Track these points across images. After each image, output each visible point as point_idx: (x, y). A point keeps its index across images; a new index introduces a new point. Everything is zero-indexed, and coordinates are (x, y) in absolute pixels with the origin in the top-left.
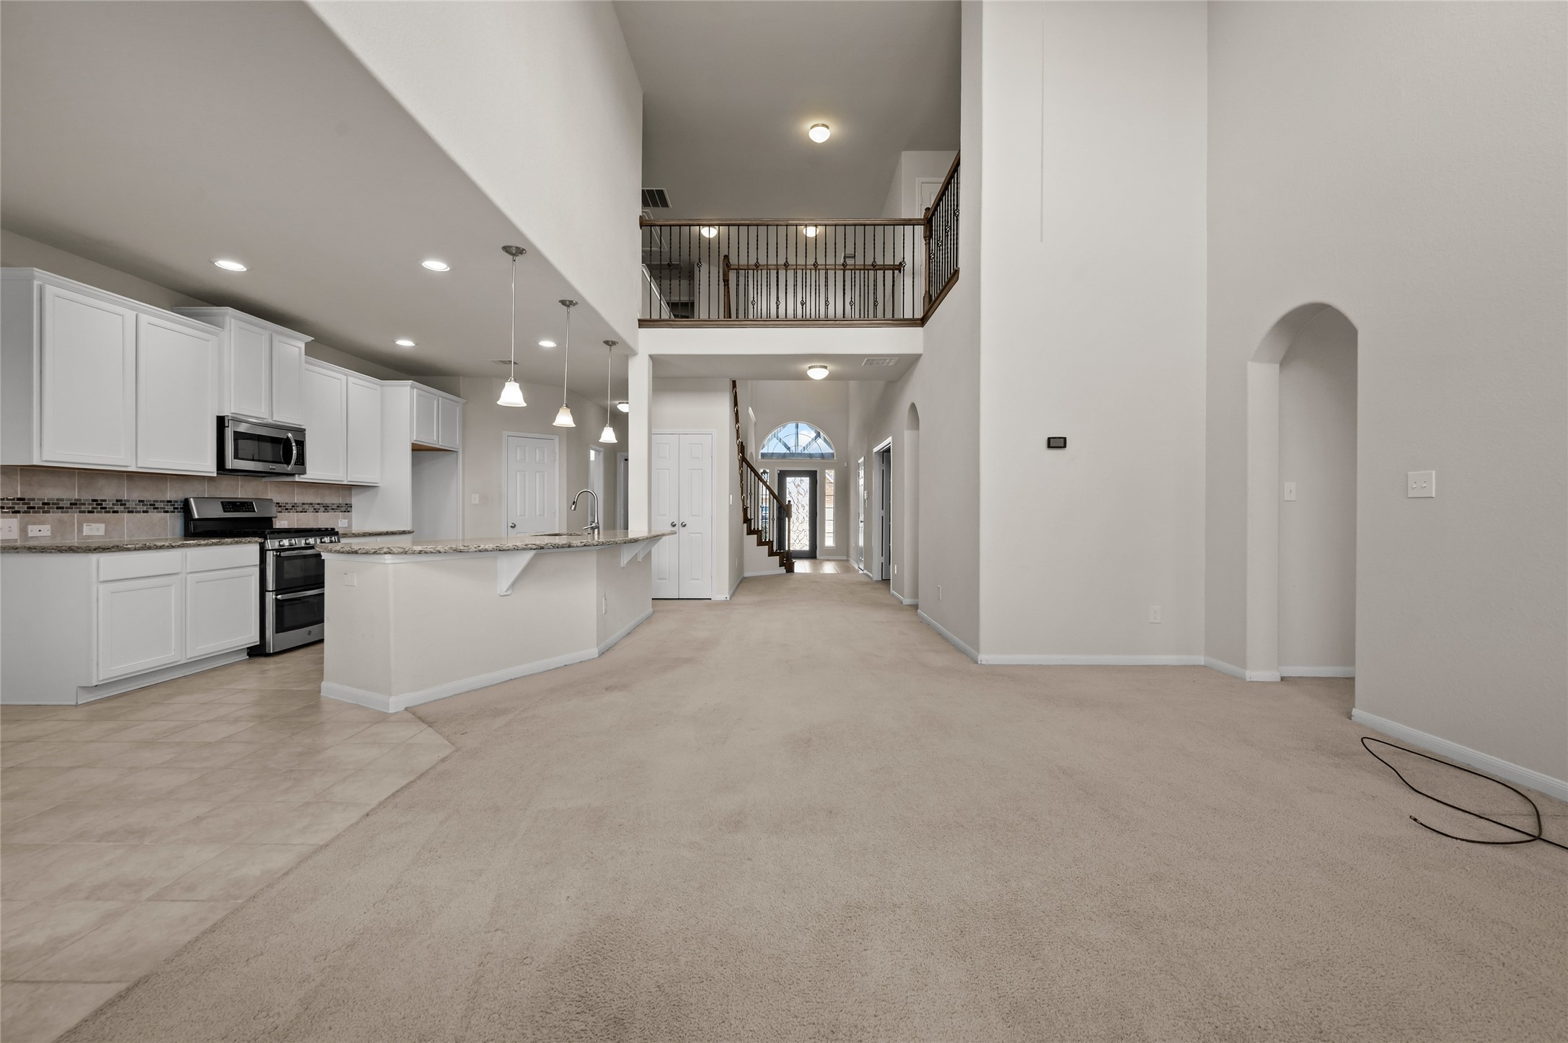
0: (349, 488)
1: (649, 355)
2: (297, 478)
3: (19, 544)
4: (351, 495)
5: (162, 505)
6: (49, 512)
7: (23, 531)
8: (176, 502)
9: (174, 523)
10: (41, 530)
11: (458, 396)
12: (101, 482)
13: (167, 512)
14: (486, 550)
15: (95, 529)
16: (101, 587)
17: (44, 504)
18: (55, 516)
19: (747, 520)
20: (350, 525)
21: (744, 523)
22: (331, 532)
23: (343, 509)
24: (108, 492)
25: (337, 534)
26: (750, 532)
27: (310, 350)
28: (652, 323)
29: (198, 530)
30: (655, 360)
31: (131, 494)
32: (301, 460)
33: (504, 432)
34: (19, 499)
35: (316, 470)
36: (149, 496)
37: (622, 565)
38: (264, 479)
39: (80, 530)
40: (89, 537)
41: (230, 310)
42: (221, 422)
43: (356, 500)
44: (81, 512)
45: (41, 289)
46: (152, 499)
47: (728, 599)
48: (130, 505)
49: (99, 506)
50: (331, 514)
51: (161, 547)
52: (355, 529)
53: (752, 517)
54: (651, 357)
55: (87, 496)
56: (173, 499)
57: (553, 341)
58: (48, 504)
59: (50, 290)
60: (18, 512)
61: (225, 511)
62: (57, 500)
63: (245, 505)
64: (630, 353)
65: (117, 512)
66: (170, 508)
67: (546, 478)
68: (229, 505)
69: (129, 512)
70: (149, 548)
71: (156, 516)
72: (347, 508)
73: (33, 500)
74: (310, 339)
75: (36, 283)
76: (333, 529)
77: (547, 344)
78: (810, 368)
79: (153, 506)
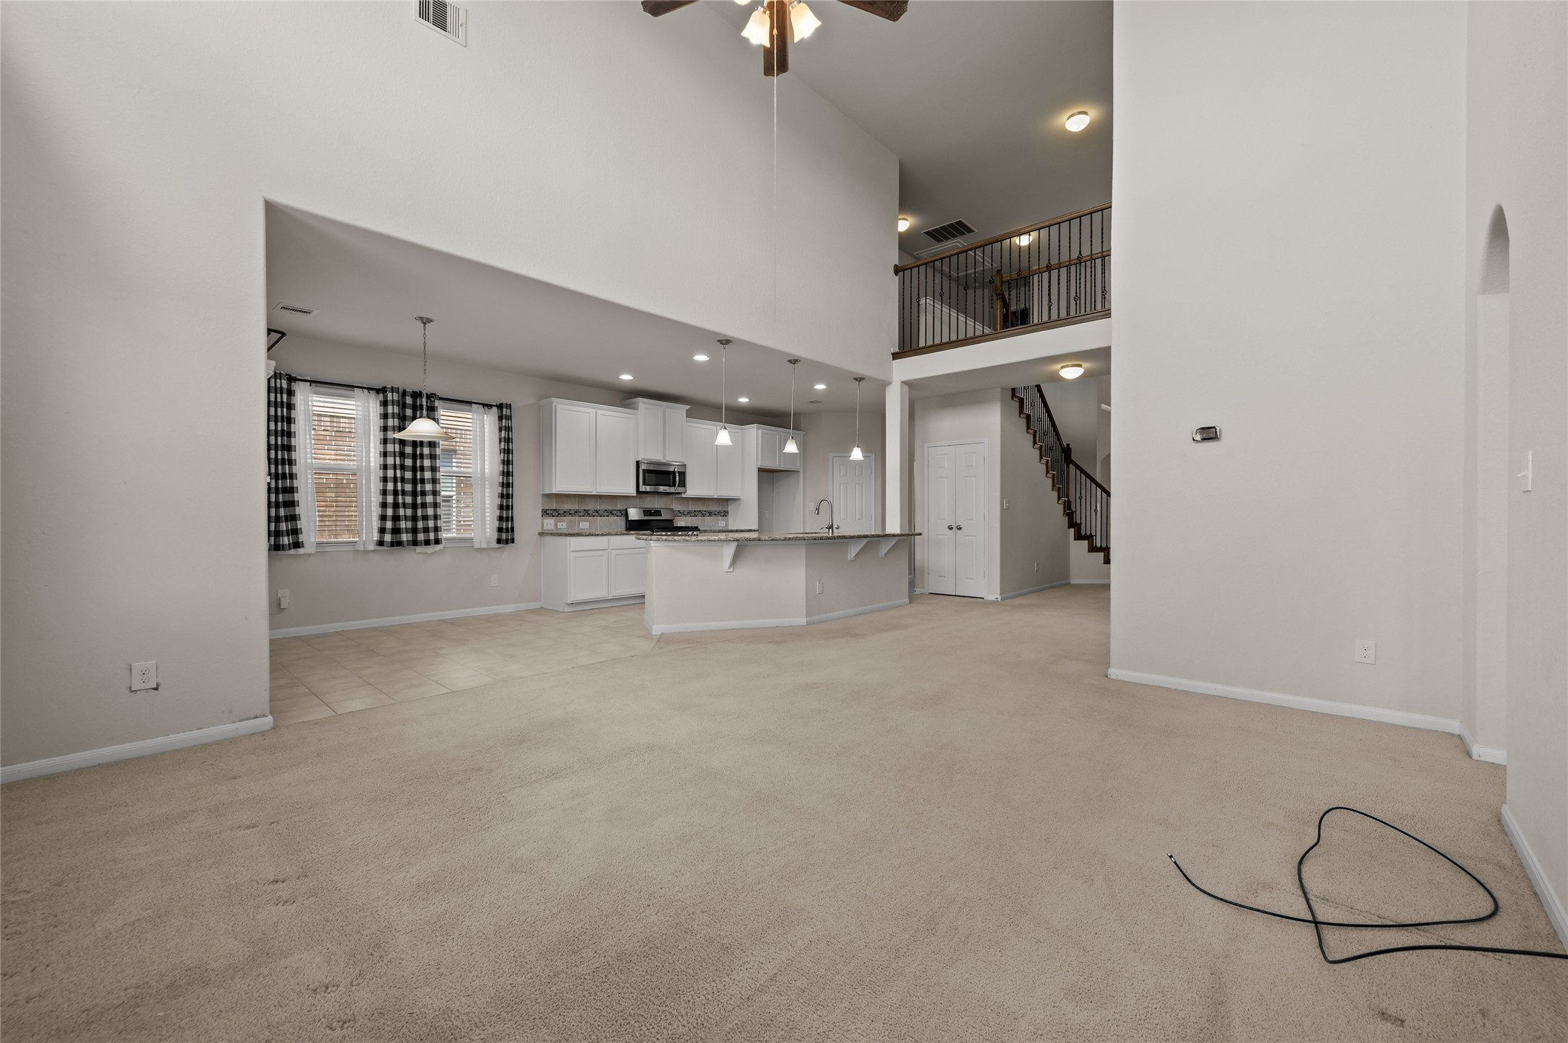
0: (726, 501)
1: (902, 382)
2: (683, 496)
3: (554, 532)
4: (727, 505)
5: (615, 512)
6: (566, 516)
7: (556, 525)
8: (623, 510)
9: (620, 523)
10: (563, 525)
11: (800, 430)
12: (588, 501)
13: (618, 516)
15: (584, 525)
16: (572, 553)
17: (564, 512)
18: (568, 518)
19: (1072, 524)
20: (727, 525)
21: (1070, 527)
22: (696, 529)
23: (722, 514)
24: (591, 506)
25: (699, 530)
26: (1079, 537)
27: (689, 414)
28: (902, 355)
29: (633, 526)
30: (910, 385)
31: (601, 506)
32: (683, 484)
33: (830, 454)
34: (554, 510)
35: (693, 489)
36: (609, 507)
37: (849, 557)
38: (671, 496)
39: (579, 525)
40: (582, 529)
41: (640, 399)
42: (638, 463)
43: (731, 508)
44: (579, 516)
45: (556, 406)
46: (610, 509)
47: (999, 599)
48: (601, 512)
49: (587, 513)
50: (714, 518)
51: (598, 535)
52: (730, 528)
54: (904, 382)
55: (582, 508)
56: (621, 509)
57: (824, 384)
59: (559, 407)
60: (554, 516)
61: (645, 516)
62: (570, 510)
63: (658, 513)
64: (884, 385)
65: (594, 516)
66: (619, 514)
67: (864, 490)
68: (647, 512)
69: (600, 516)
70: (592, 535)
71: (613, 518)
72: (725, 514)
73: (560, 510)
74: (688, 407)
75: (554, 404)
76: (697, 527)
77: (820, 387)
78: (1062, 367)
79: (611, 513)
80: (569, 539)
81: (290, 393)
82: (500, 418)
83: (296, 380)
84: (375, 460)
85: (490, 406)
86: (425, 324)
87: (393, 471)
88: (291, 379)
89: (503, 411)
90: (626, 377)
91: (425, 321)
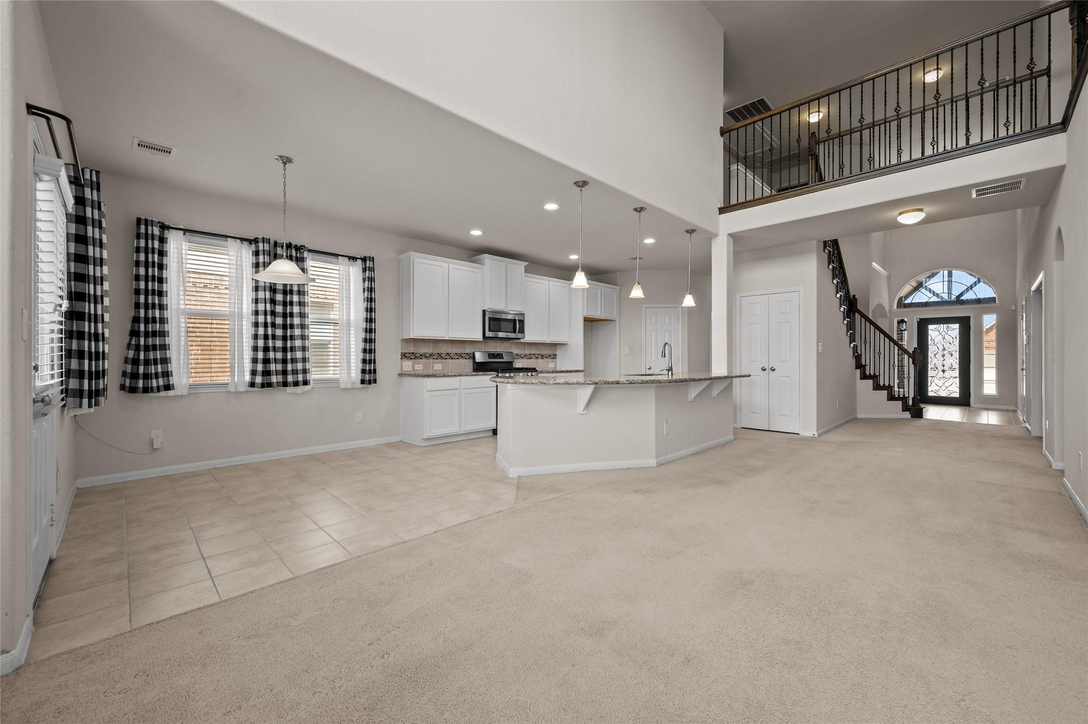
0: (555, 345)
1: (729, 234)
2: (522, 341)
3: (412, 373)
4: (556, 349)
5: (464, 355)
6: (422, 359)
7: (413, 367)
8: (470, 354)
9: (468, 364)
10: (419, 366)
11: (616, 285)
12: (441, 345)
13: (466, 359)
14: (559, 384)
15: (438, 366)
16: (427, 393)
17: (420, 355)
18: (424, 361)
19: (859, 366)
20: (556, 366)
21: (857, 368)
22: (533, 370)
23: (552, 357)
24: (444, 349)
25: (537, 371)
26: (864, 377)
27: (527, 270)
29: (480, 368)
30: (735, 238)
31: (453, 350)
32: (522, 330)
33: (643, 305)
34: (412, 353)
35: (531, 335)
36: (459, 351)
37: (689, 399)
38: (510, 342)
39: (433, 367)
40: (436, 370)
41: (486, 255)
42: (484, 311)
43: (559, 352)
44: (433, 359)
45: (413, 260)
46: (460, 353)
47: (816, 436)
48: (452, 355)
49: (440, 356)
50: (545, 360)
51: (451, 376)
52: (558, 369)
53: (868, 363)
54: (730, 235)
55: (435, 352)
56: (469, 353)
57: (653, 238)
58: (422, 355)
59: (416, 260)
60: (412, 359)
61: (489, 358)
62: (425, 353)
63: (500, 356)
64: (710, 237)
65: (446, 359)
66: (467, 357)
68: (491, 355)
69: (452, 359)
70: (446, 376)
71: (462, 361)
72: (554, 357)
73: (417, 353)
74: (526, 263)
75: (412, 258)
76: (535, 368)
77: (649, 241)
78: (900, 214)
79: (460, 356)
80: (425, 379)
81: (162, 240)
82: (364, 270)
83: (169, 228)
84: (247, 307)
85: (354, 259)
86: (285, 163)
87: (263, 317)
88: (164, 227)
89: (367, 263)
90: (476, 233)
91: (286, 161)
